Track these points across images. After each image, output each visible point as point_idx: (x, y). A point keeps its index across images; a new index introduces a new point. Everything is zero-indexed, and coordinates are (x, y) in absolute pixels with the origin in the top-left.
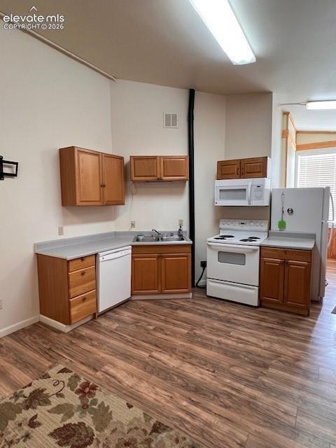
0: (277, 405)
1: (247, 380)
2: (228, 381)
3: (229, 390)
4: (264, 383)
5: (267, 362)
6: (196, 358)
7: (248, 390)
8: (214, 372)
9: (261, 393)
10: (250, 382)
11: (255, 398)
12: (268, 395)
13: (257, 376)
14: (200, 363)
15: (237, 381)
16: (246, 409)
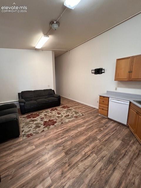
0: (52, 144)
1: (64, 143)
2: (66, 138)
3: (63, 136)
4: (60, 146)
5: (68, 156)
6: (80, 135)
7: (60, 141)
8: (72, 136)
9: (57, 143)
10: (63, 143)
11: (57, 141)
12: (55, 145)
13: (64, 146)
14: (77, 135)
15: (65, 140)
16: (56, 137)
